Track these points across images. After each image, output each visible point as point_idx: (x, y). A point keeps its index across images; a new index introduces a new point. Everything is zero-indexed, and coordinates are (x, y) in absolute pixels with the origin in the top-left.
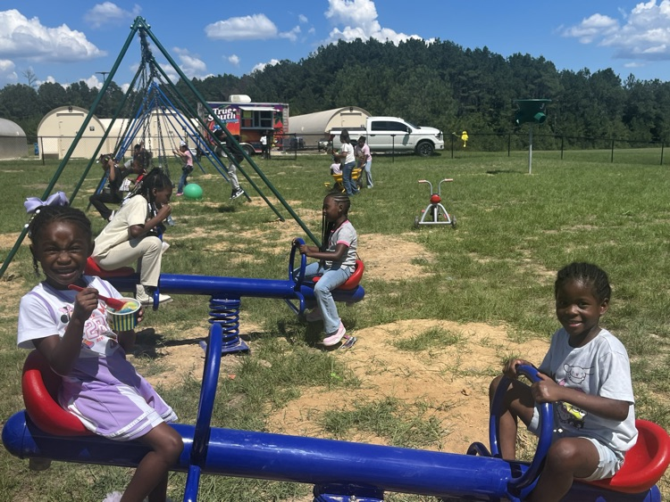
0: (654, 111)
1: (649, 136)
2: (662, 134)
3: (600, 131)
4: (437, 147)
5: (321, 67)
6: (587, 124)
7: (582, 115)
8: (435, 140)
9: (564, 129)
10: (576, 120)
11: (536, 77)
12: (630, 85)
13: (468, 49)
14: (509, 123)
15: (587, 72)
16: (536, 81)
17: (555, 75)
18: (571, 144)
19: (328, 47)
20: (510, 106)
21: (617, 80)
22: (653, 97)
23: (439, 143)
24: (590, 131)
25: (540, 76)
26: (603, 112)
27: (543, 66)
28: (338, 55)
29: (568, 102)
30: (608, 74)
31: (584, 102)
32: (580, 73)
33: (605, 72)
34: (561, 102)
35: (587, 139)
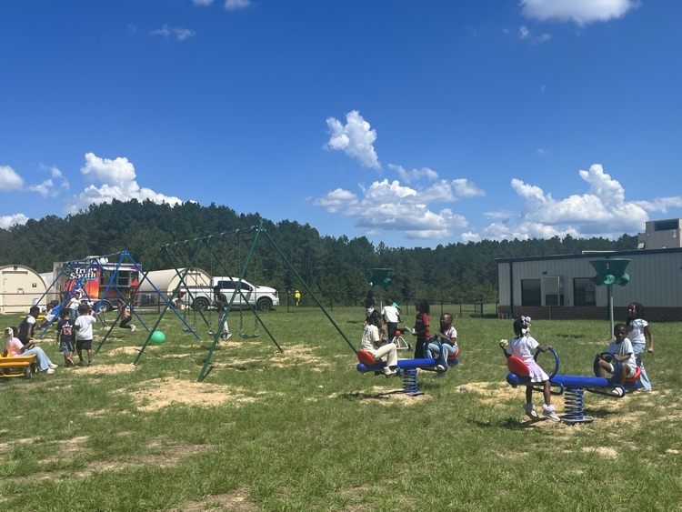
0: (402, 274)
1: (399, 294)
2: (410, 293)
3: (360, 291)
4: (275, 303)
5: (93, 224)
6: (349, 284)
7: (345, 277)
8: (273, 297)
9: (330, 289)
10: (339, 281)
11: (303, 242)
12: (382, 251)
13: (242, 215)
14: (282, 283)
15: (346, 239)
16: (304, 245)
17: (320, 241)
18: (337, 301)
19: (101, 205)
20: (281, 267)
21: (370, 247)
22: (401, 262)
23: (275, 300)
24: (351, 290)
25: (308, 241)
26: (361, 274)
27: (309, 232)
28: (113, 213)
29: (332, 264)
30: (363, 241)
31: (345, 265)
32: (340, 239)
33: (360, 239)
34: (326, 265)
35: (350, 297)
